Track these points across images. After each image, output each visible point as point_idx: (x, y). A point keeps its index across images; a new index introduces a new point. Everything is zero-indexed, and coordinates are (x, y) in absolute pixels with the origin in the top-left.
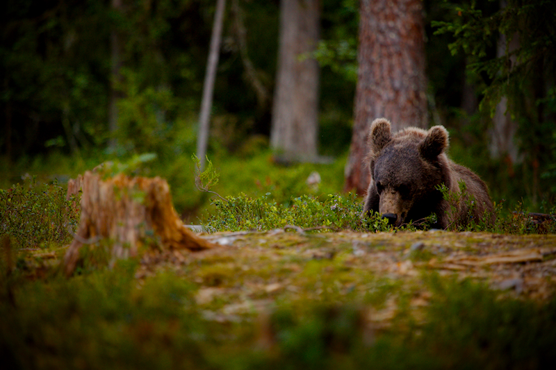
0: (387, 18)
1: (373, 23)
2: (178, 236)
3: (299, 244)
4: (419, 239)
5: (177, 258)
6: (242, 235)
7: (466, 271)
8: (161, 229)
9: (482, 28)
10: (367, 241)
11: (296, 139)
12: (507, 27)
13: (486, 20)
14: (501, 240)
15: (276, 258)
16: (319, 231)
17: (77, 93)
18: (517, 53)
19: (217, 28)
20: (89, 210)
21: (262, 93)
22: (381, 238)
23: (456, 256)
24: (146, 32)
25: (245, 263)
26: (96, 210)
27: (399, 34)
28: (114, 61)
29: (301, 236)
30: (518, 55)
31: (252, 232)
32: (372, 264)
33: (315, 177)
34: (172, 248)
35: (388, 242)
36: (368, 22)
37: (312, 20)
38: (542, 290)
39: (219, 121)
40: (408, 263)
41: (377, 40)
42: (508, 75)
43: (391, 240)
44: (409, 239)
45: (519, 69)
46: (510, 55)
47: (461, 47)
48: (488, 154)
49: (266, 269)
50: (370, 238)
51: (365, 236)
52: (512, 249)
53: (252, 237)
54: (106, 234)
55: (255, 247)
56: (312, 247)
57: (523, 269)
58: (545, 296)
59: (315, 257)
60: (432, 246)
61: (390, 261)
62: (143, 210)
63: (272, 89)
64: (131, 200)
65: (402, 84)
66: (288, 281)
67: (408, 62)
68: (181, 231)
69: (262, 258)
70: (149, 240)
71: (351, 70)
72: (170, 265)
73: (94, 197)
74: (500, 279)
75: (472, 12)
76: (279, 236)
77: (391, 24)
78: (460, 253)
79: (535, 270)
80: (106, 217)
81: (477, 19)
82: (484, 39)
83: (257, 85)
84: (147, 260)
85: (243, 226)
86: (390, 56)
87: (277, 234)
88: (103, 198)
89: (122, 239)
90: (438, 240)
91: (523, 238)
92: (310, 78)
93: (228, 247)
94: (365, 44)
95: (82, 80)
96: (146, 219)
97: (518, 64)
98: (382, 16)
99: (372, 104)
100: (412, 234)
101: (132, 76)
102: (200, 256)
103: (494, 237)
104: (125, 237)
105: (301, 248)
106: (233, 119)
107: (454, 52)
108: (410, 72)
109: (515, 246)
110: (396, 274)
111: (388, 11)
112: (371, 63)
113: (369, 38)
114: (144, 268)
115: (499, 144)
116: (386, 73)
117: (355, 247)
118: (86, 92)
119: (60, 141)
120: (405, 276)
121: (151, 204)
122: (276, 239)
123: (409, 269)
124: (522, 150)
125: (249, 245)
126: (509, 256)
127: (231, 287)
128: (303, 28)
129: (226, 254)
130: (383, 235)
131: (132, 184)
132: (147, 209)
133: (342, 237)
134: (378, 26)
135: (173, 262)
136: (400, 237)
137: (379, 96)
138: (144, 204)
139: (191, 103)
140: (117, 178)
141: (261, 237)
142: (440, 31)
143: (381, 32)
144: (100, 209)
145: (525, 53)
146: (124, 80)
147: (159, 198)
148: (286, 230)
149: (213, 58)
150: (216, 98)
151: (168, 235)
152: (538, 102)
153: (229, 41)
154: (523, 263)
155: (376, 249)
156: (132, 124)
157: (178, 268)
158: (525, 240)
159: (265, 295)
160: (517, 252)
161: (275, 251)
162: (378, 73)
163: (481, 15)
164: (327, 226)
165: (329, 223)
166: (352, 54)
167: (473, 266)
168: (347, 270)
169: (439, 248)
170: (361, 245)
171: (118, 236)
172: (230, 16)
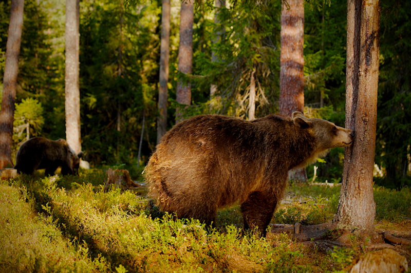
8: (127, 182)
19: (142, 135)
20: (110, 177)
34: (129, 186)
62: (123, 177)
64: (120, 175)
68: (132, 182)
88: (113, 174)
93: (143, 186)
102: (136, 188)
119: (105, 162)
131: (120, 171)
140: (117, 170)
147: (126, 174)
149: (141, 142)
150: (141, 151)
153: (145, 138)
172: (145, 133)
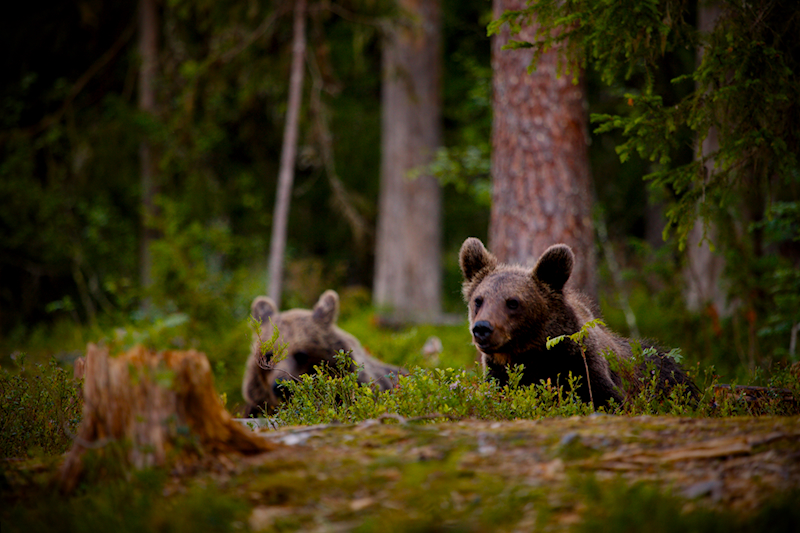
0: (531, 112)
1: (512, 120)
2: (224, 434)
3: (401, 440)
4: (573, 427)
5: (223, 466)
6: (319, 430)
7: (639, 472)
8: (199, 424)
9: (664, 121)
10: (498, 434)
11: (410, 291)
12: (699, 119)
13: (670, 110)
14: (692, 427)
15: (366, 462)
16: (433, 422)
17: (92, 233)
18: (715, 156)
20: (96, 400)
21: (358, 225)
22: (520, 428)
23: (626, 451)
24: (188, 143)
25: (322, 470)
26: (104, 400)
27: (550, 134)
28: (146, 185)
29: (405, 428)
30: (716, 159)
31: (335, 425)
32: (505, 466)
33: (434, 345)
34: (216, 452)
35: (528, 434)
36: (506, 120)
37: (428, 118)
38: (750, 496)
39: (298, 267)
40: (557, 463)
41: (519, 144)
42: (704, 188)
43: (533, 430)
44: (559, 428)
45: (718, 180)
46: (705, 160)
47: (634, 149)
48: (683, 305)
49: (352, 477)
50: (503, 430)
51: (496, 426)
52: (707, 438)
53: (333, 432)
54: (120, 434)
55: (336, 447)
56: (419, 445)
57: (723, 467)
58: (754, 505)
59: (423, 459)
60: (592, 438)
61: (530, 459)
62: (172, 398)
63: (373, 221)
64: (154, 383)
65: (556, 207)
66: (383, 494)
67: (565, 176)
68: (229, 426)
69: (345, 463)
70: (182, 440)
71: (482, 190)
72: (213, 476)
73: (101, 381)
74: (690, 481)
75: (648, 99)
76: (373, 429)
77: (538, 120)
78: (633, 446)
79: (740, 468)
80: (120, 410)
81: (655, 109)
82: (667, 137)
83: (351, 214)
84: (180, 469)
85: (324, 417)
86: (537, 166)
87: (370, 427)
88: (115, 381)
89: (143, 441)
90: (601, 429)
91: (724, 422)
92: (428, 203)
93: (298, 447)
94: (502, 151)
95: (99, 216)
96: (177, 410)
97: (716, 173)
98: (524, 109)
99: (515, 237)
100: (564, 421)
101: (171, 207)
102: (257, 461)
103: (682, 422)
104: (147, 436)
105: (404, 446)
106: (318, 265)
107: (623, 158)
108: (567, 189)
109: (712, 434)
110: (540, 480)
111: (532, 102)
112: (512, 178)
113: (507, 142)
114: (176, 481)
115: (700, 290)
116: (532, 192)
117: (481, 442)
118: (106, 233)
119: (67, 303)
120: (553, 481)
121: (182, 389)
122: (368, 434)
123: (558, 471)
124: (731, 297)
125: (329, 444)
126: (702, 449)
127: (302, 505)
128: (415, 130)
129: (294, 458)
130: (521, 425)
131: (155, 361)
132: (179, 397)
133: (464, 428)
134: (520, 124)
135: (218, 472)
136: (547, 426)
137: (524, 225)
138: (173, 389)
139: (257, 242)
140: (134, 352)
141: (347, 431)
142: (604, 128)
143: (525, 133)
144: (111, 397)
145: (727, 156)
146: (159, 212)
147: (195, 379)
148: (382, 421)
149: (286, 177)
150: (292, 234)
151: (211, 432)
152: (751, 228)
153: (308, 152)
154: (723, 458)
155: (512, 444)
156: (171, 275)
157: (224, 479)
158: (727, 425)
159: (350, 516)
160: (714, 443)
161: (367, 451)
162: (521, 192)
163: (661, 104)
164: (444, 413)
165: (447, 408)
166: (484, 166)
167: (651, 465)
168: (468, 475)
169: (601, 440)
170: (489, 440)
171: (138, 437)
172: (308, 115)
